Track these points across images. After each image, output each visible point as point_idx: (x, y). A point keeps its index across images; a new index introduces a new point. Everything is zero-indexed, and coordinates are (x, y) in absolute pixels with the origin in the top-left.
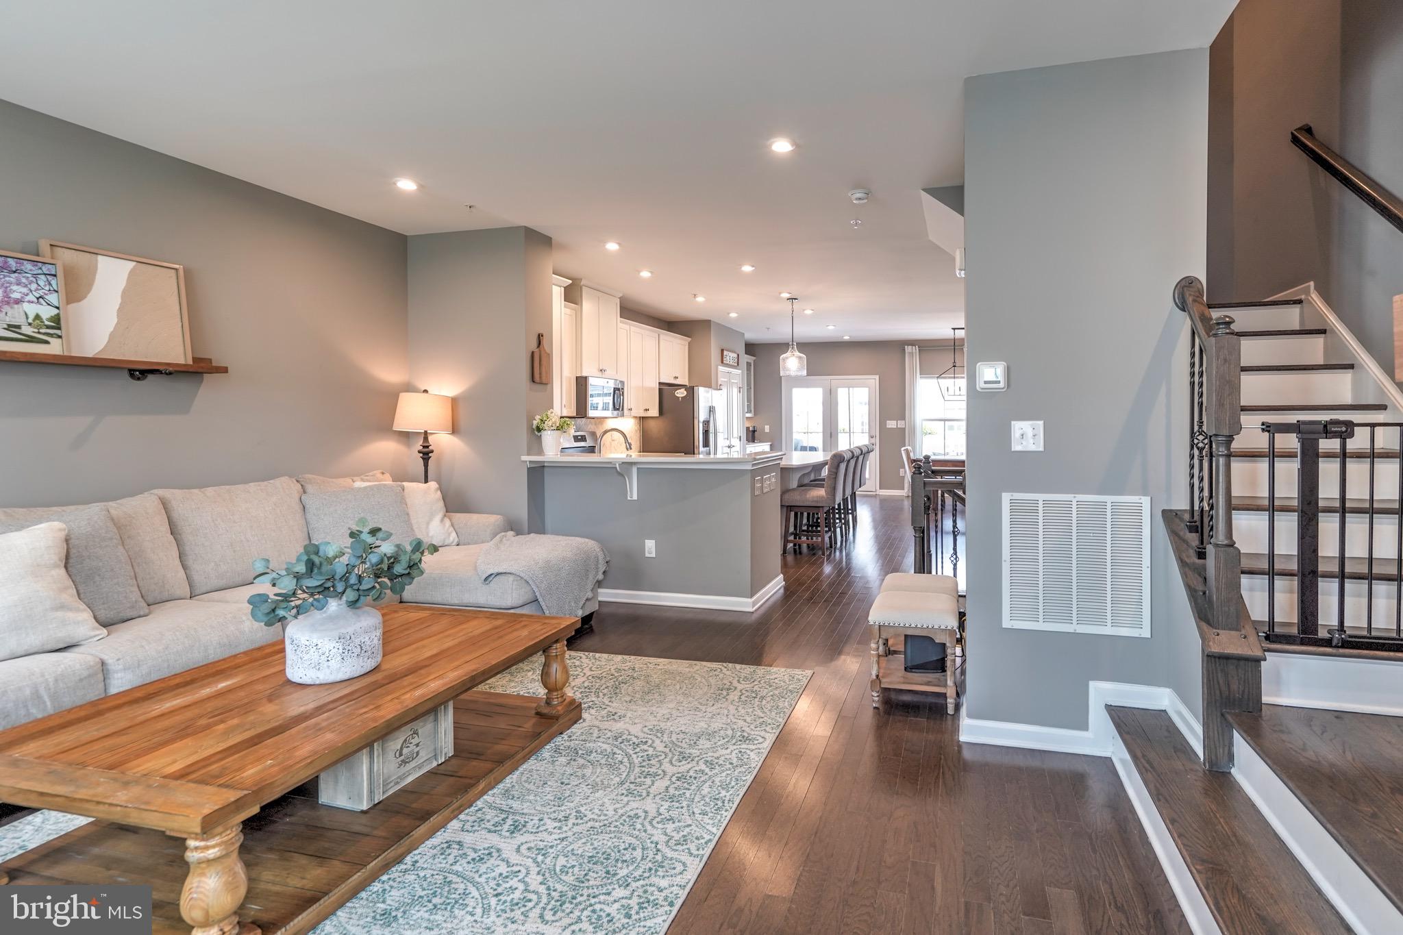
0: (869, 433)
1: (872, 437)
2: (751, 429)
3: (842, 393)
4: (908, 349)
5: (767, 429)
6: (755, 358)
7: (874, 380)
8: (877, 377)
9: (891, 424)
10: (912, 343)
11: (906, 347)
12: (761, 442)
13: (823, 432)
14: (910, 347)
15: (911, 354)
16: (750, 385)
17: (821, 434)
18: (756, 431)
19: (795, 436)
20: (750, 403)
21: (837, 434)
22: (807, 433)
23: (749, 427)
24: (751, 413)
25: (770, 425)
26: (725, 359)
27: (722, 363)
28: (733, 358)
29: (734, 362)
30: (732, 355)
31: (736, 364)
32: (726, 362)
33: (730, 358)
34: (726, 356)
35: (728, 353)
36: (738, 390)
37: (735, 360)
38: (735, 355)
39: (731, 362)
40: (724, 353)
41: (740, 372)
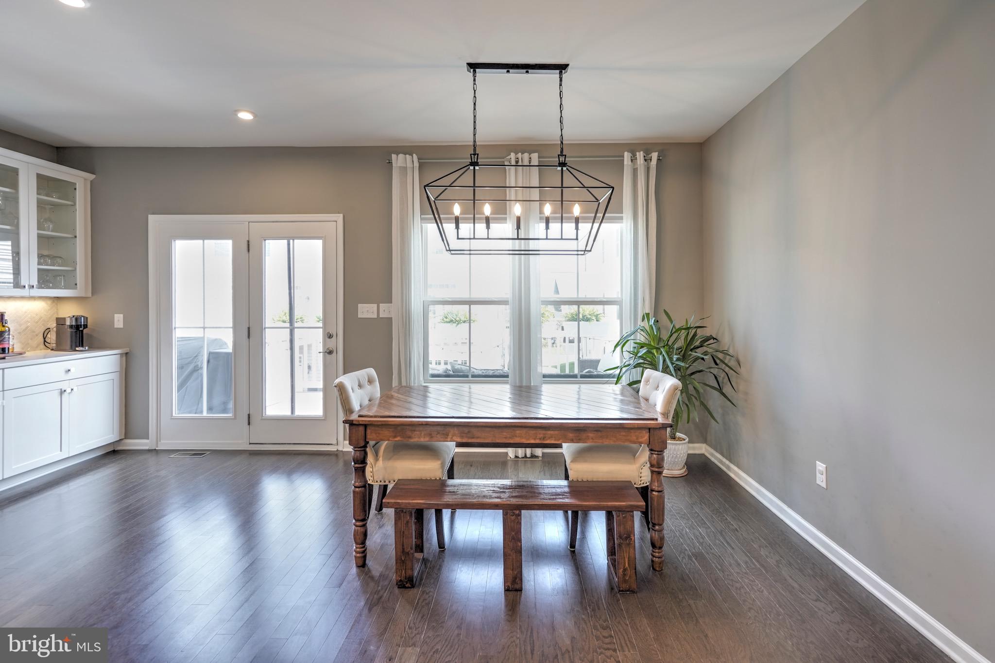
0: (324, 327)
1: (330, 337)
2: (68, 323)
3: (274, 250)
4: (398, 161)
5: (119, 320)
6: (92, 177)
7: (334, 223)
8: (340, 217)
9: (367, 311)
10: (407, 150)
11: (394, 156)
12: (94, 347)
13: (235, 328)
14: (401, 156)
15: (404, 170)
16: (75, 230)
17: (231, 330)
18: (86, 326)
19: (178, 333)
20: (75, 269)
21: (262, 329)
22: (204, 328)
23: (64, 319)
24: (76, 288)
25: (122, 315)
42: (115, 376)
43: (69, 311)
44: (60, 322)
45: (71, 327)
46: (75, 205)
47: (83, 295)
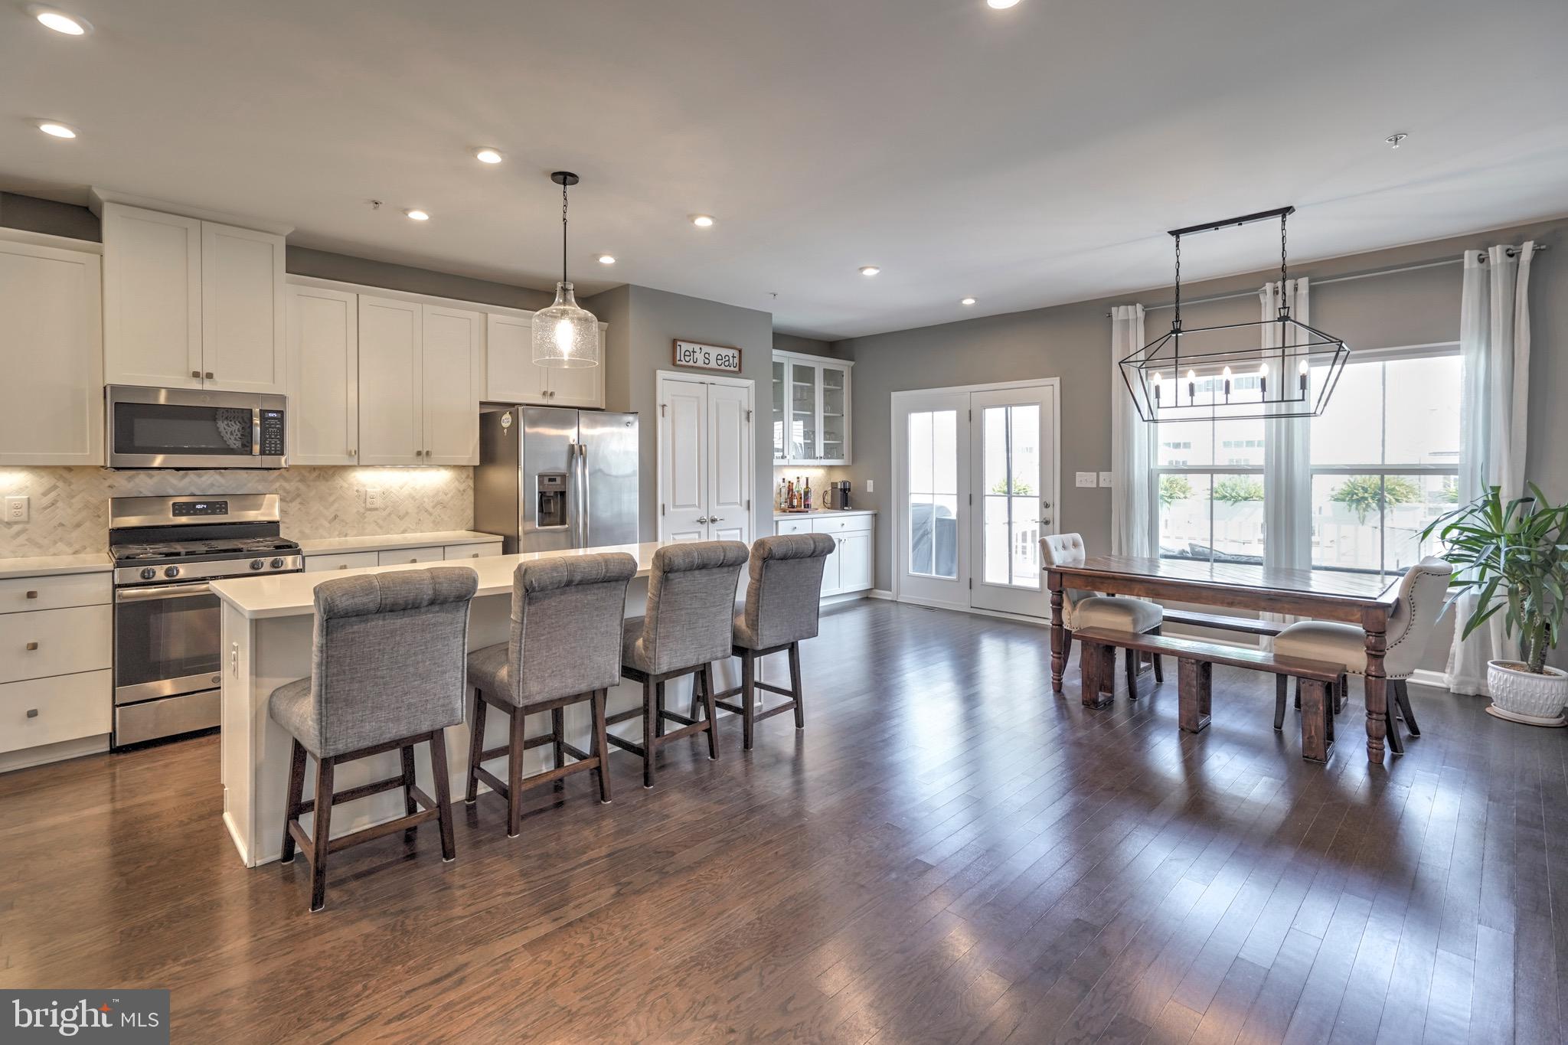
0: (1041, 496)
1: (1047, 506)
2: (838, 487)
3: (993, 418)
4: (1119, 313)
5: (870, 486)
6: (852, 363)
7: (1050, 387)
8: (1056, 381)
9: (1085, 479)
10: (1129, 299)
11: (1114, 309)
12: (855, 508)
13: (958, 495)
14: (1122, 308)
15: (1126, 322)
16: (842, 410)
17: (956, 497)
18: (849, 489)
19: (914, 499)
20: (842, 441)
21: (982, 497)
22: (933, 494)
23: (837, 483)
24: (843, 458)
25: (872, 481)
26: (687, 358)
27: (675, 365)
28: (719, 357)
29: (727, 364)
30: (714, 352)
31: (732, 368)
32: (691, 363)
33: (707, 356)
34: (687, 353)
35: (697, 347)
36: (744, 416)
37: (729, 360)
38: (730, 352)
39: (713, 364)
40: (680, 346)
41: (750, 383)
42: (868, 533)
43: (839, 478)
44: (834, 485)
45: (841, 489)
46: (842, 388)
47: (847, 464)
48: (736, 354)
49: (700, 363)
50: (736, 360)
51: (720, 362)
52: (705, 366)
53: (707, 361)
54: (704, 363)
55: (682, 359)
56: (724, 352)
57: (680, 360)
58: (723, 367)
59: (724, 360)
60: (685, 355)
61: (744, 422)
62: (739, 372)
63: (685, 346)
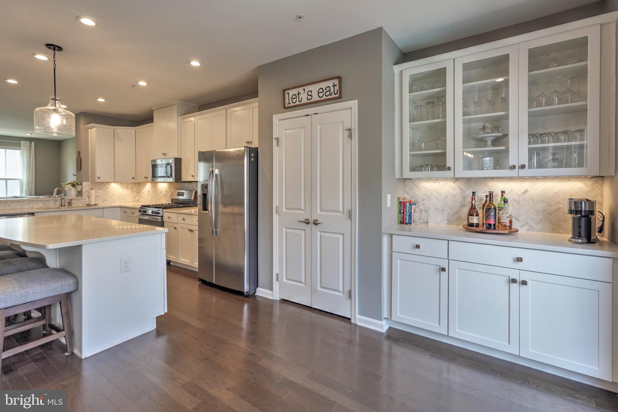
26: (294, 100)
27: (286, 108)
28: (321, 90)
29: (328, 94)
30: (315, 88)
31: (333, 96)
32: (298, 103)
33: (310, 93)
34: (294, 97)
35: (301, 90)
36: (346, 133)
37: (330, 90)
38: (330, 83)
39: (315, 98)
40: (288, 93)
41: (354, 104)
48: (336, 82)
49: (305, 101)
50: (337, 88)
51: (321, 95)
52: (309, 101)
53: (310, 97)
54: (308, 99)
55: (291, 102)
56: (324, 85)
57: (289, 103)
58: (324, 97)
59: (325, 91)
60: (292, 99)
61: (347, 140)
62: (339, 98)
63: (292, 92)
